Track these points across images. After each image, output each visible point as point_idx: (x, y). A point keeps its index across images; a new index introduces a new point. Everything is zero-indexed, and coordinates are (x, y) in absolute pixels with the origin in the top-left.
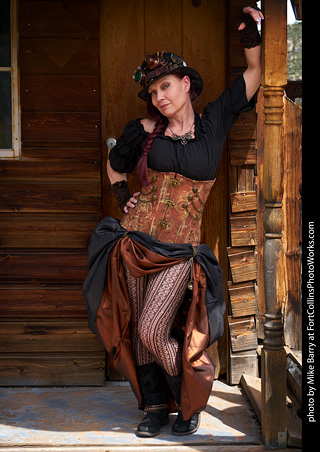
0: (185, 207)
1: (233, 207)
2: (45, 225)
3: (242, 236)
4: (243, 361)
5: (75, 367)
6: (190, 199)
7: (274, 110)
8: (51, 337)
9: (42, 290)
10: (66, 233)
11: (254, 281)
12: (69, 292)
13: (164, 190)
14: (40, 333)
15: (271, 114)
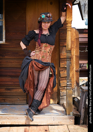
0: (49, 52)
1: (61, 57)
2: (11, 61)
3: (63, 65)
4: (63, 98)
5: (18, 99)
6: (50, 50)
7: (69, 27)
8: (12, 91)
9: (10, 78)
10: (17, 63)
11: (66, 77)
12: (17, 79)
13: (43, 48)
14: (9, 90)
15: (68, 28)
